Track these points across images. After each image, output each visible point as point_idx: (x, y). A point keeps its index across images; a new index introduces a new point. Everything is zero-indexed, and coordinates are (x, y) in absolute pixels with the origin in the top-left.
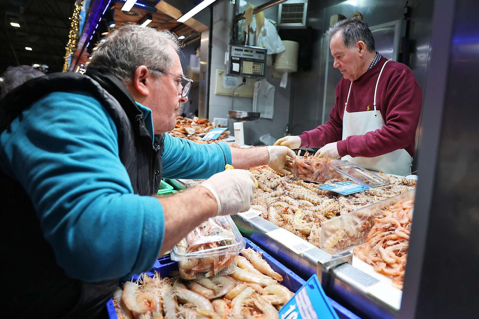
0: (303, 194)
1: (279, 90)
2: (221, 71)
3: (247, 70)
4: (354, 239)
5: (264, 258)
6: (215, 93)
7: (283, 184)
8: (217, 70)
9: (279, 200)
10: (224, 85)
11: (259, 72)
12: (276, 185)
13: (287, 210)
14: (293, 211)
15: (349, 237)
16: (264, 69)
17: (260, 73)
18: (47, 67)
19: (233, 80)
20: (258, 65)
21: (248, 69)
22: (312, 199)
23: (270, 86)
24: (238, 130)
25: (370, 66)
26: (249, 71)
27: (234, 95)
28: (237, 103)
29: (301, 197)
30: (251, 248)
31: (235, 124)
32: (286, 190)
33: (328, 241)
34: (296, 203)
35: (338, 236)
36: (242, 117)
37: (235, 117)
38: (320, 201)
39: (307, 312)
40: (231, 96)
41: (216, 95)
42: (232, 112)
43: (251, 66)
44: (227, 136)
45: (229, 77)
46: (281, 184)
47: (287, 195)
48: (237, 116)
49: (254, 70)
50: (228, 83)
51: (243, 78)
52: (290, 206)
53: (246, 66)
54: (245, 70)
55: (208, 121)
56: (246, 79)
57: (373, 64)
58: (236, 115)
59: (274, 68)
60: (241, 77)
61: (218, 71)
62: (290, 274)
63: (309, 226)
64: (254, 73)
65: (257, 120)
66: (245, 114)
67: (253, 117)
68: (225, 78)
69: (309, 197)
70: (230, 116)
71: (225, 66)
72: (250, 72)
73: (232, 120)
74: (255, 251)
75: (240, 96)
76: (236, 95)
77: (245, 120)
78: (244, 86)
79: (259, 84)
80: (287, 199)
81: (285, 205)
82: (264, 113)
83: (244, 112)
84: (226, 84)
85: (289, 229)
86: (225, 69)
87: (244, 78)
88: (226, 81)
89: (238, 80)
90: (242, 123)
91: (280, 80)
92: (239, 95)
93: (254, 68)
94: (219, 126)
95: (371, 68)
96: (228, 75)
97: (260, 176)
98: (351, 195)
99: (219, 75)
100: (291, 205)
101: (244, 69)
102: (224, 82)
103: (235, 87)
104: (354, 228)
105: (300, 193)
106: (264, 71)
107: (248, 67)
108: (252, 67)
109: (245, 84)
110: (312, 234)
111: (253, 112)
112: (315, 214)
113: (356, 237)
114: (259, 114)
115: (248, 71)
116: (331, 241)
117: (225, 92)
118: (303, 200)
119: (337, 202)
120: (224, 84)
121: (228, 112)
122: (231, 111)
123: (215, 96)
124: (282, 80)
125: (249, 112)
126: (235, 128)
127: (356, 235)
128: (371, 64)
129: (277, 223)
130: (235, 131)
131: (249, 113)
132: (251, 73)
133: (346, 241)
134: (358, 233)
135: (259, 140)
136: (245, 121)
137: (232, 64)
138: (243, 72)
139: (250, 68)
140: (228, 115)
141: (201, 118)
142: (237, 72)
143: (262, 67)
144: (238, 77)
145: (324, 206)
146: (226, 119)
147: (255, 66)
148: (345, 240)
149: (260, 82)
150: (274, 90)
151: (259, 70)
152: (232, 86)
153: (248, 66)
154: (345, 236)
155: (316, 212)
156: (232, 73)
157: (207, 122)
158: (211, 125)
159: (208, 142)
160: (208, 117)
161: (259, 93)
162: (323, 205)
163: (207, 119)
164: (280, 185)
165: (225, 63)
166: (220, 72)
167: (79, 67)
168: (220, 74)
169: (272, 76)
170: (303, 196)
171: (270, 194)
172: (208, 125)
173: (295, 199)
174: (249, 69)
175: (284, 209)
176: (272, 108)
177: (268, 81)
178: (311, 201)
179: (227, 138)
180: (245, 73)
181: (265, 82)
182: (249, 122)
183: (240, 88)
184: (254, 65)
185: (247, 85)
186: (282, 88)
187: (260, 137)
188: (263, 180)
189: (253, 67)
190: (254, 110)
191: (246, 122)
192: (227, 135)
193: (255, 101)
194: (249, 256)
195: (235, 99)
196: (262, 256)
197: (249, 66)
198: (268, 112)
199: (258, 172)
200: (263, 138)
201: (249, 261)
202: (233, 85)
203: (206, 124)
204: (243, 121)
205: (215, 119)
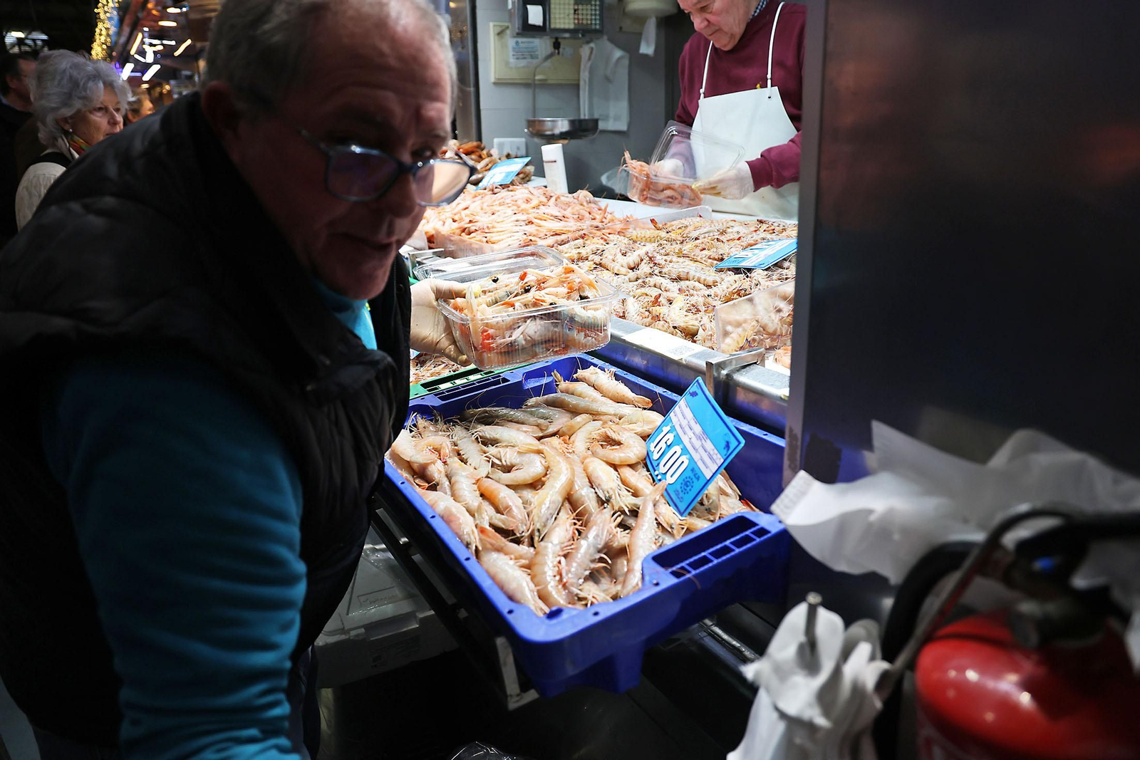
0: (686, 270)
1: (638, 61)
2: (501, 26)
3: (562, 21)
4: (775, 337)
5: (617, 377)
6: (493, 80)
7: (650, 258)
8: (491, 24)
9: (644, 284)
10: (512, 60)
11: (589, 22)
12: (636, 262)
13: (659, 300)
14: (669, 300)
15: (768, 334)
16: (601, 15)
17: (591, 24)
18: (45, 37)
19: (531, 45)
20: (585, 7)
21: (564, 18)
22: (703, 277)
23: (618, 53)
24: (552, 162)
25: (755, 12)
26: (567, 21)
27: (536, 82)
28: (544, 99)
29: (683, 275)
30: (595, 365)
31: (544, 148)
32: (655, 267)
33: (728, 340)
34: (674, 287)
35: (745, 330)
36: (557, 131)
37: (542, 133)
38: (719, 280)
39: (687, 429)
40: (530, 85)
41: (495, 84)
42: (534, 121)
43: (569, 9)
44: (528, 178)
45: (520, 40)
46: (648, 258)
47: (659, 274)
48: (546, 131)
49: (578, 19)
50: (520, 54)
51: (554, 40)
52: (665, 294)
53: (557, 11)
54: (558, 21)
55: (483, 146)
56: (560, 40)
57: (759, 7)
58: (545, 128)
59: (624, 9)
60: (548, 37)
61: (494, 26)
62: (664, 394)
63: (697, 319)
64: (577, 27)
65: (591, 137)
66: (562, 126)
67: (581, 129)
68: (511, 42)
69: (698, 275)
70: (531, 133)
71: (510, 13)
72: (569, 23)
73: (536, 140)
74: (603, 369)
75: (550, 82)
76: (540, 80)
77: (566, 139)
78: (556, 58)
79: (592, 49)
80: (657, 281)
81: (655, 292)
82: (606, 118)
83: (562, 121)
84: (515, 57)
85: (662, 328)
86: (510, 21)
87: (557, 39)
88: (514, 49)
89: (542, 45)
90: (561, 145)
91: (638, 36)
92: (545, 80)
93: (578, 14)
94: (508, 156)
95: (756, 14)
96: (518, 35)
97: (605, 248)
98: (776, 265)
99: (496, 37)
100: (666, 291)
101: (555, 18)
102: (511, 53)
103: (535, 61)
104: (776, 318)
105: (680, 270)
106: (602, 20)
107: (564, 13)
108: (572, 12)
109: (559, 53)
110: (701, 331)
111: (582, 117)
112: (707, 300)
113: (778, 332)
114: (596, 122)
115: (564, 23)
116: (734, 340)
117: (513, 75)
118: (687, 281)
119: (748, 279)
120: (511, 56)
121: (524, 124)
122: (532, 119)
123: (493, 86)
124: (643, 36)
125: (571, 118)
126: (545, 158)
127: (779, 329)
128: (757, 8)
129: (641, 322)
130: (545, 164)
131: (572, 122)
132: (572, 26)
133: (762, 340)
134: (782, 326)
135: (601, 183)
136: (566, 142)
137: (527, 9)
138: (553, 26)
139: (568, 15)
140: (526, 130)
141: (465, 140)
142: (539, 26)
143: (595, 10)
144: (541, 37)
145: (724, 287)
146: (523, 140)
147: (578, 9)
148: (759, 338)
149: (592, 45)
150: (626, 62)
151: (589, 17)
152: (530, 60)
153: (562, 11)
154: (759, 331)
155: (710, 298)
156: (527, 29)
157: (478, 150)
158: (489, 155)
159: (493, 190)
160: (480, 139)
161: (591, 72)
162: (724, 285)
163: (479, 143)
164: (644, 261)
165: (510, 6)
166: (499, 29)
167: (140, 36)
168: (499, 34)
169: (621, 28)
170: (688, 273)
171: (627, 278)
172: (483, 156)
173: (673, 280)
174: (567, 17)
175: (653, 299)
176: (624, 105)
177: (611, 40)
178: (702, 280)
179: (529, 183)
180: (558, 26)
181: (605, 43)
182: (574, 142)
183: (548, 64)
184: (576, 7)
185: (563, 55)
186: (646, 56)
187: (602, 174)
188: (611, 255)
189: (575, 10)
190: (585, 114)
191: (567, 144)
192: (527, 176)
193: (585, 92)
194: (593, 379)
195: (537, 90)
196: (615, 375)
197: (564, 9)
198: (616, 117)
199: (602, 241)
200: (609, 178)
201: (594, 387)
202: (532, 57)
203: (477, 154)
204: (561, 141)
205: (496, 141)
